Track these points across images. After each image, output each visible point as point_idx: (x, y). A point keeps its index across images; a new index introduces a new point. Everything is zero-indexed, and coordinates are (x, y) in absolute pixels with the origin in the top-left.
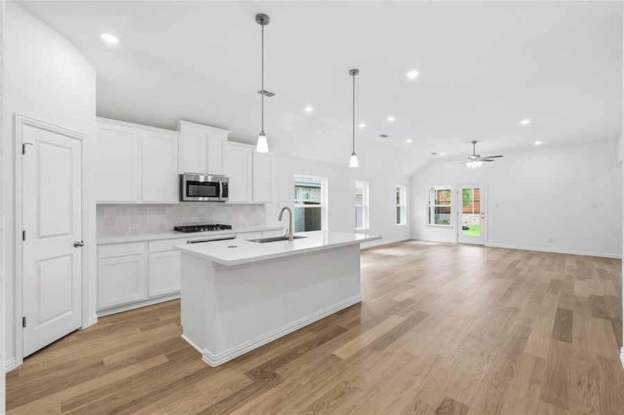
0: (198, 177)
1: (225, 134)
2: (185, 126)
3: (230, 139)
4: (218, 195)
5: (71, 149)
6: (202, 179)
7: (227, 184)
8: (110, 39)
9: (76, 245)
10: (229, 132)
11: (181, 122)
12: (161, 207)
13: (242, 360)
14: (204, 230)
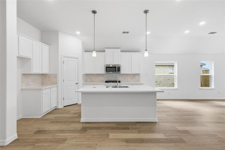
0: (110, 65)
1: (119, 50)
2: (106, 50)
3: (121, 51)
4: (116, 71)
5: (75, 61)
6: (111, 66)
7: (120, 67)
8: (78, 33)
9: (76, 84)
10: (121, 49)
11: (105, 49)
12: (102, 75)
13: (88, 123)
14: (111, 82)
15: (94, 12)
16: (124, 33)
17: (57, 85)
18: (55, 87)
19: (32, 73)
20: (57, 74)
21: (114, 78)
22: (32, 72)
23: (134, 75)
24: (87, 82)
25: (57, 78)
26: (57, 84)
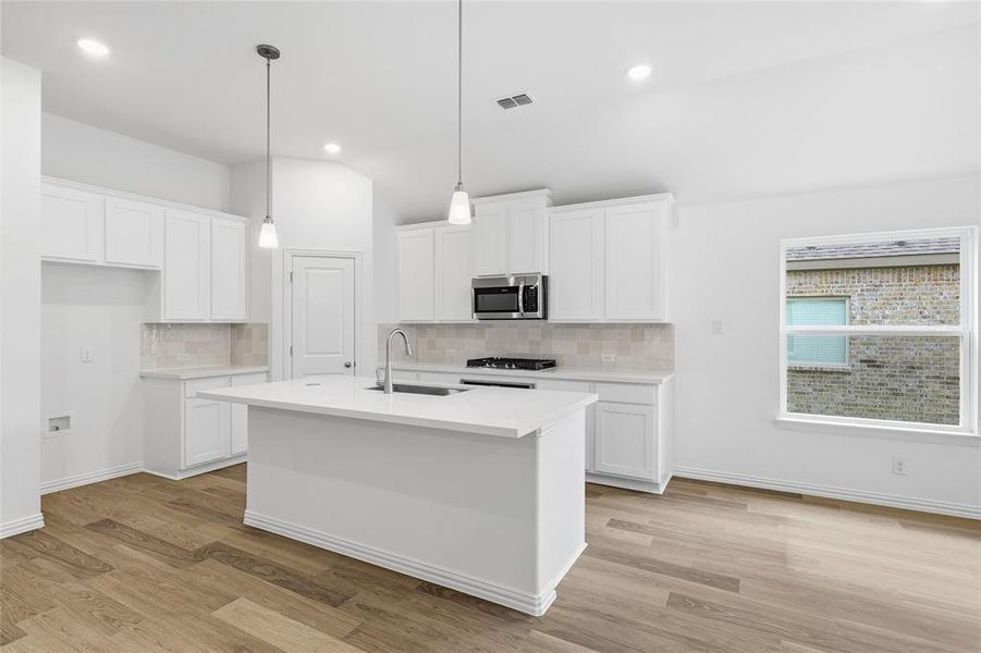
1: (539, 197)
2: (479, 206)
3: (553, 203)
5: (339, 269)
7: (537, 287)
9: (347, 366)
10: (545, 191)
15: (268, 52)
16: (506, 103)
17: (266, 369)
18: (261, 372)
19: (162, 321)
20: (266, 325)
21: (532, 343)
22: (162, 316)
23: (639, 330)
24: (417, 359)
25: (267, 339)
26: (267, 365)
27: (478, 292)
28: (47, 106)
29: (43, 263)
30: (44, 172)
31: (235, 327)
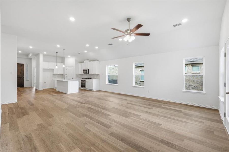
9: (72, 79)
22: (54, 73)
27: (84, 71)
28: (43, 55)
29: (43, 69)
30: (43, 61)
31: (62, 74)
